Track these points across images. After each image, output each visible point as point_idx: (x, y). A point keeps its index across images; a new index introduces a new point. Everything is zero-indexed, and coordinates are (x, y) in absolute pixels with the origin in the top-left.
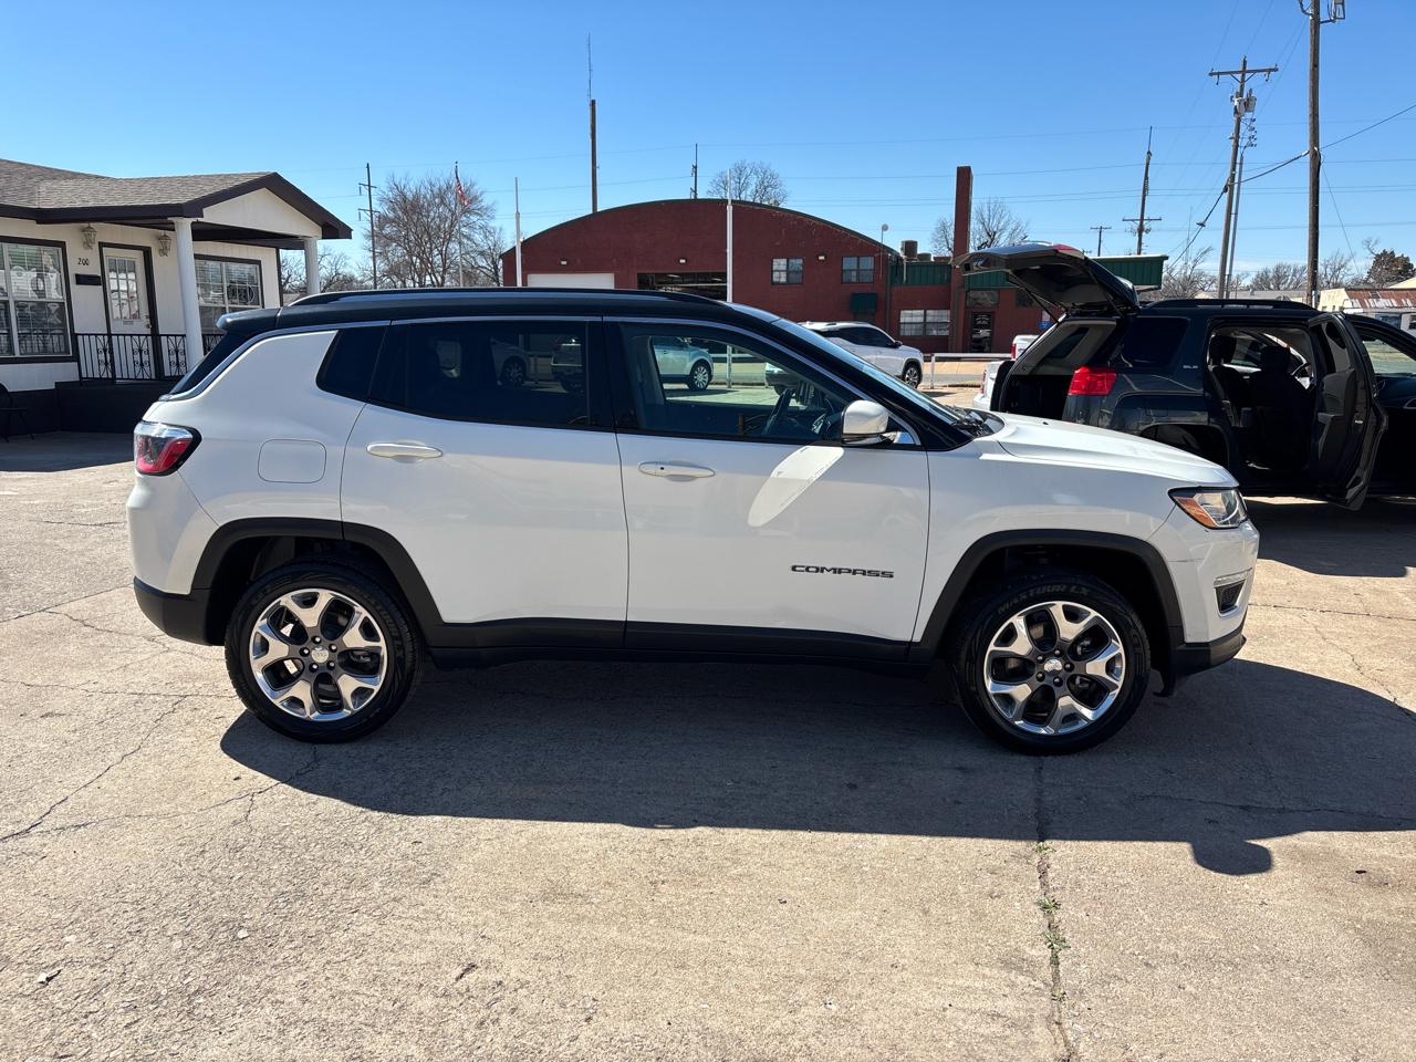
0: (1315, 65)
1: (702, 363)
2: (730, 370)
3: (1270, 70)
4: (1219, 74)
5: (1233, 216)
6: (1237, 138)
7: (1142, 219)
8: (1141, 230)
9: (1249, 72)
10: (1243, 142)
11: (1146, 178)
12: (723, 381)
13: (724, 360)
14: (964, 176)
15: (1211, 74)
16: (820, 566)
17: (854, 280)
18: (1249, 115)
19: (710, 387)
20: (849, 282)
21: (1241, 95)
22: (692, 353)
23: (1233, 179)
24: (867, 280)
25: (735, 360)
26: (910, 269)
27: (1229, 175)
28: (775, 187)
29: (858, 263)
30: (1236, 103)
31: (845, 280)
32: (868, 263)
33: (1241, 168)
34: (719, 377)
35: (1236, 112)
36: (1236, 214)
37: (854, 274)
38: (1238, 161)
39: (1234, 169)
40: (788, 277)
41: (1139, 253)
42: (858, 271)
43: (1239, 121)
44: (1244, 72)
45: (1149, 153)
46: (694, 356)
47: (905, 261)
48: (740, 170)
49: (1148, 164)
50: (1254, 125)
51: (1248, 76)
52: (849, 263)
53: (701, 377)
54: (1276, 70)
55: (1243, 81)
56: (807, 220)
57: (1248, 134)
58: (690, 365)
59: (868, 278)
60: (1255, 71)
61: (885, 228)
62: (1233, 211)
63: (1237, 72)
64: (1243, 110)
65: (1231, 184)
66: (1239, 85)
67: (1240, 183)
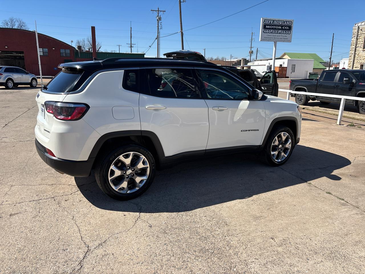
0: (181, 12)
1: (34, 79)
2: (42, 81)
3: (164, 11)
4: (153, 11)
5: (159, 45)
6: (158, 27)
7: (131, 44)
8: (131, 47)
9: (159, 11)
10: (160, 28)
11: (131, 34)
12: (40, 84)
13: (40, 78)
14: (93, 29)
15: (151, 10)
16: (246, 130)
17: (64, 56)
18: (160, 21)
19: (37, 86)
20: (63, 56)
21: (158, 17)
22: (31, 75)
23: (158, 37)
24: (68, 56)
25: (43, 78)
26: (81, 53)
27: (157, 35)
28: (25, 26)
29: (65, 51)
30: (157, 18)
31: (62, 56)
32: (68, 51)
33: (160, 34)
34: (39, 83)
35: (158, 20)
37: (64, 54)
38: (159, 32)
39: (158, 34)
40: (43, 53)
41: (131, 52)
42: (65, 53)
43: (158, 23)
44: (158, 11)
45: (131, 28)
46: (32, 76)
47: (79, 51)
48: (12, 20)
49: (131, 30)
50: (161, 24)
51: (159, 12)
52: (62, 51)
53: (34, 83)
54: (165, 11)
55: (158, 13)
56: (47, 37)
57: (160, 26)
58: (31, 79)
59: (69, 55)
60: (161, 11)
61: (72, 42)
63: (157, 11)
64: (159, 20)
65: (158, 38)
66: (158, 14)
67: (160, 37)
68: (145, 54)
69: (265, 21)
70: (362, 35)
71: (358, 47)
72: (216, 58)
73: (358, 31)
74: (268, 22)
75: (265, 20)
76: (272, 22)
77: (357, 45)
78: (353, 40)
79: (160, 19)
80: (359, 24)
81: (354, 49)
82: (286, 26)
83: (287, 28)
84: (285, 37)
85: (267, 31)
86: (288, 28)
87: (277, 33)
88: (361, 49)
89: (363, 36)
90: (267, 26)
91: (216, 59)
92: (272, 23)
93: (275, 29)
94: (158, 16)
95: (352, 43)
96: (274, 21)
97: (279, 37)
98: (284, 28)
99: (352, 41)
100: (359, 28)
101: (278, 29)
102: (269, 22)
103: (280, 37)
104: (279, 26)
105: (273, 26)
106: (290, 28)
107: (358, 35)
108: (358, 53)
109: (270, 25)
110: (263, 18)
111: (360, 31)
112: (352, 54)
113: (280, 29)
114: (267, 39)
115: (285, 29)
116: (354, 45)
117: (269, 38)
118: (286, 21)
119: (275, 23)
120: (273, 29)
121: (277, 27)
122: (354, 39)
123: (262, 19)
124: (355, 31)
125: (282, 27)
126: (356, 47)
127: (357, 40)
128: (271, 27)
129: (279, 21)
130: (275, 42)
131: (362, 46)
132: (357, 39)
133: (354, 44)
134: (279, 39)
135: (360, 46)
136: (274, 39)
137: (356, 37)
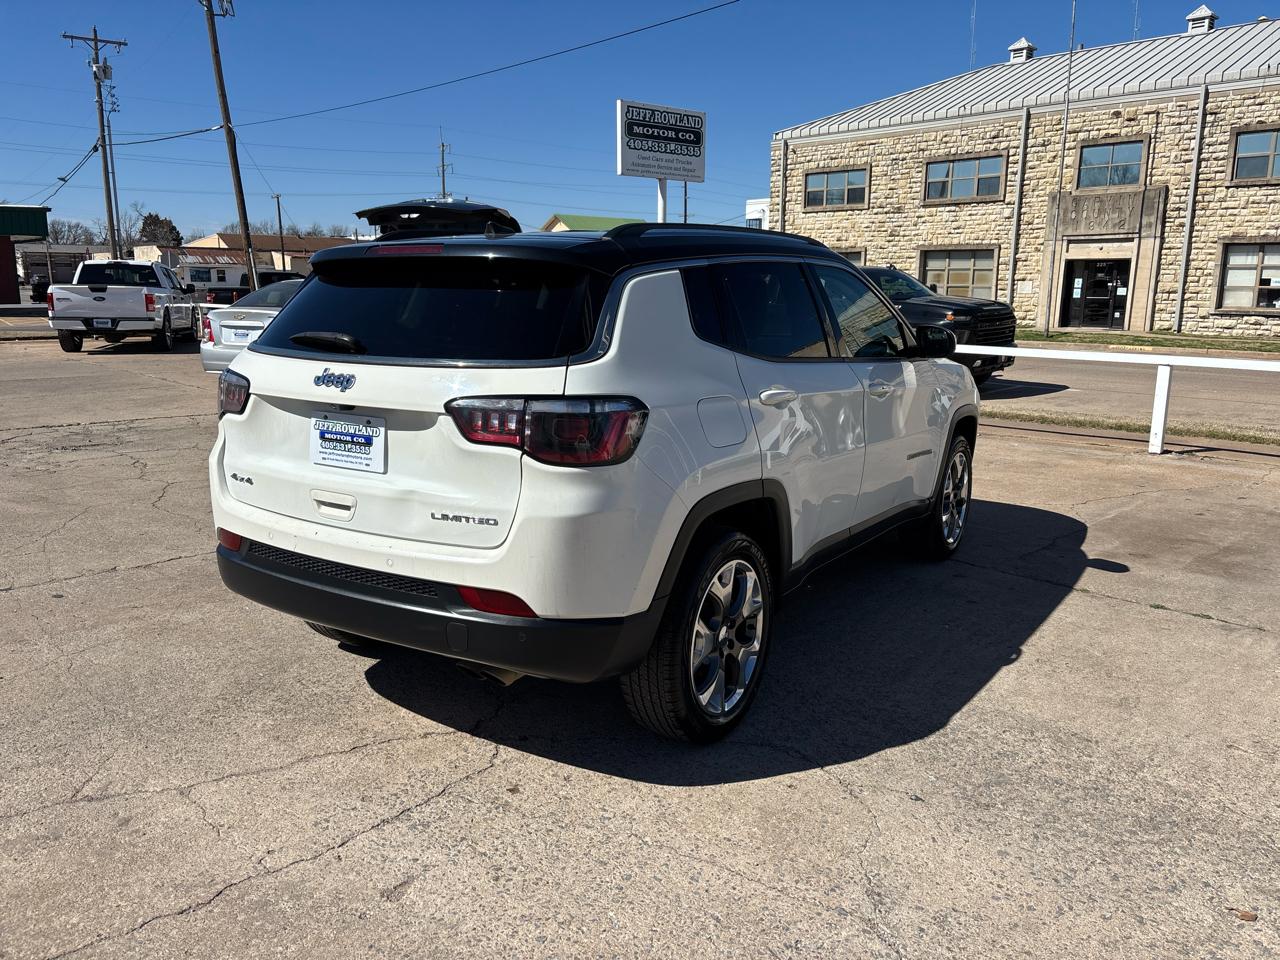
0: (217, 52)
3: (120, 44)
4: (72, 37)
5: (111, 175)
6: (100, 103)
9: (101, 41)
10: (107, 107)
15: (65, 36)
18: (107, 82)
23: (104, 141)
30: (95, 69)
33: (109, 131)
35: (96, 77)
36: (113, 173)
38: (106, 124)
39: (103, 131)
43: (99, 86)
50: (113, 92)
51: (100, 44)
54: (126, 44)
55: (96, 49)
57: (109, 98)
60: (106, 42)
62: (110, 171)
63: (89, 39)
64: (101, 75)
65: (103, 145)
66: (93, 52)
67: (111, 145)
68: (50, 210)
69: (628, 111)
70: (798, 166)
71: (789, 201)
72: (309, 230)
73: (786, 155)
74: (639, 114)
75: (629, 107)
76: (648, 116)
77: (786, 196)
78: (773, 179)
79: (106, 71)
80: (787, 134)
81: (780, 207)
82: (687, 131)
83: (690, 137)
84: (687, 166)
85: (638, 144)
86: (692, 137)
87: (665, 152)
88: (799, 208)
89: (800, 171)
90: (636, 127)
91: (309, 234)
92: (650, 119)
93: (658, 137)
94: (96, 61)
95: (773, 190)
96: (653, 111)
97: (670, 165)
98: (683, 136)
99: (772, 185)
100: (786, 144)
101: (666, 138)
102: (642, 114)
103: (674, 165)
104: (668, 129)
105: (652, 127)
106: (698, 139)
107: (787, 165)
108: (791, 220)
109: (644, 126)
110: (622, 101)
111: (791, 156)
112: (777, 221)
113: (671, 139)
114: (640, 168)
115: (686, 141)
116: (778, 196)
117: (643, 165)
118: (688, 116)
119: (658, 118)
120: (652, 136)
121: (664, 133)
122: (777, 178)
123: (619, 103)
124: (777, 152)
125: (677, 132)
126: (784, 202)
127: (786, 181)
128: (648, 131)
129: (668, 113)
130: (660, 180)
131: (799, 198)
132: (785, 178)
133: (778, 192)
134: (673, 172)
135: (794, 198)
136: (658, 171)
137: (781, 173)
